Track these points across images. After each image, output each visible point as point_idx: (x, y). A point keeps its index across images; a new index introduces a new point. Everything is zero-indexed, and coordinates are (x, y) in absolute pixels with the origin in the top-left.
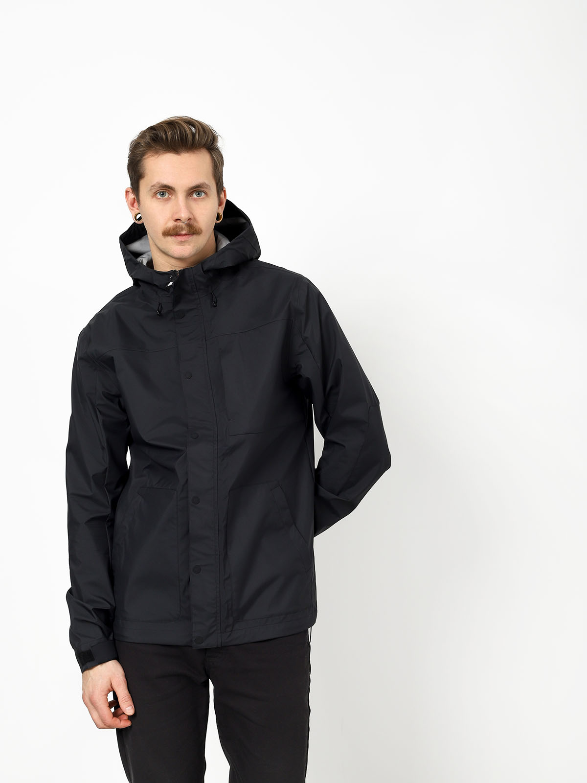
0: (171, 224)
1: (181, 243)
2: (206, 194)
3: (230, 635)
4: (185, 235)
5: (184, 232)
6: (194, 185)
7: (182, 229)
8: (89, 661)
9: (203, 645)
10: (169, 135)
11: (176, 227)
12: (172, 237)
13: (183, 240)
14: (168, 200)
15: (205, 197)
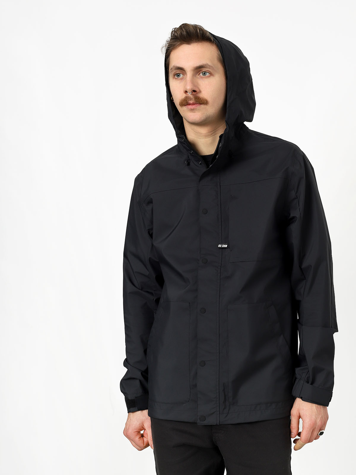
1: (192, 110)
2: (210, 72)
3: (227, 416)
4: (193, 104)
5: (192, 102)
6: (198, 66)
7: (191, 99)
8: (133, 407)
9: (206, 423)
11: (186, 98)
12: (186, 106)
13: (192, 108)
14: (182, 79)
15: (210, 76)
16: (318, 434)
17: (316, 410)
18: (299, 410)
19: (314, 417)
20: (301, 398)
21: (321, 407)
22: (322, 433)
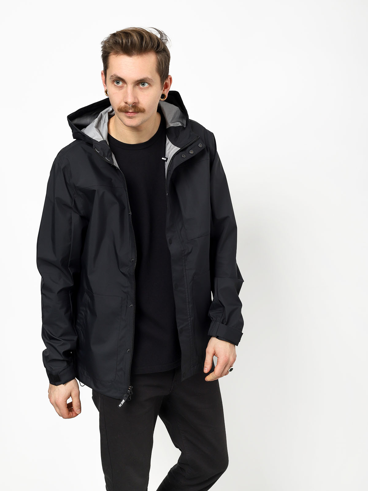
0: (123, 104)
2: (149, 84)
5: (131, 111)
10: (124, 41)
11: (125, 107)
12: (124, 113)
13: (130, 116)
14: (121, 87)
15: (149, 87)
16: (228, 371)
17: (229, 348)
18: (214, 348)
19: (228, 354)
20: (217, 337)
21: (232, 345)
22: (231, 370)
